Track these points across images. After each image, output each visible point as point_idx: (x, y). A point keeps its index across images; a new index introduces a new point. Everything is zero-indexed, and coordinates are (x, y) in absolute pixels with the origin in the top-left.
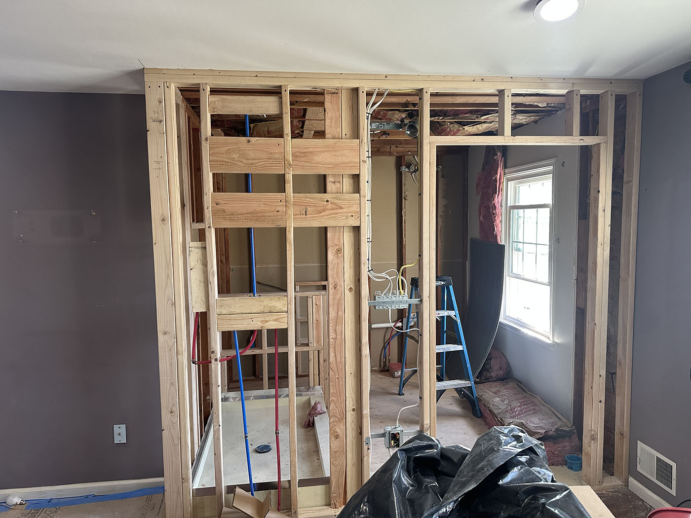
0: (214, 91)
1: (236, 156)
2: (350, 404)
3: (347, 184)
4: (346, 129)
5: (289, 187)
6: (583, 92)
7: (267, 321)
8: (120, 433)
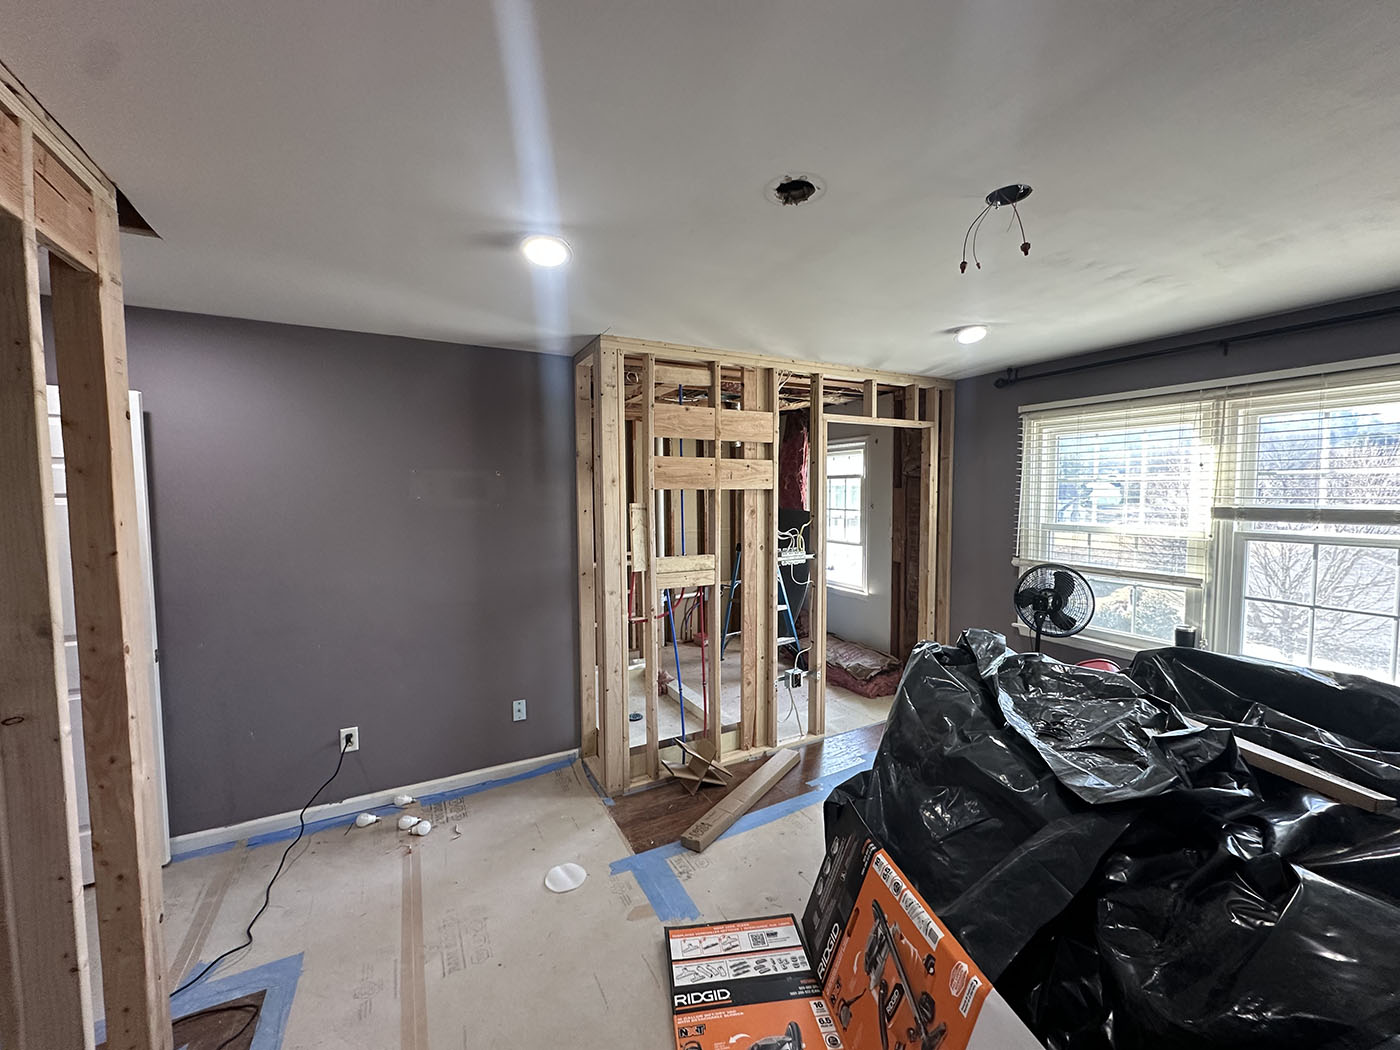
0: (658, 361)
1: (675, 422)
2: (760, 653)
3: (760, 450)
4: (760, 403)
5: (719, 452)
6: (920, 386)
7: (698, 579)
8: (520, 709)
